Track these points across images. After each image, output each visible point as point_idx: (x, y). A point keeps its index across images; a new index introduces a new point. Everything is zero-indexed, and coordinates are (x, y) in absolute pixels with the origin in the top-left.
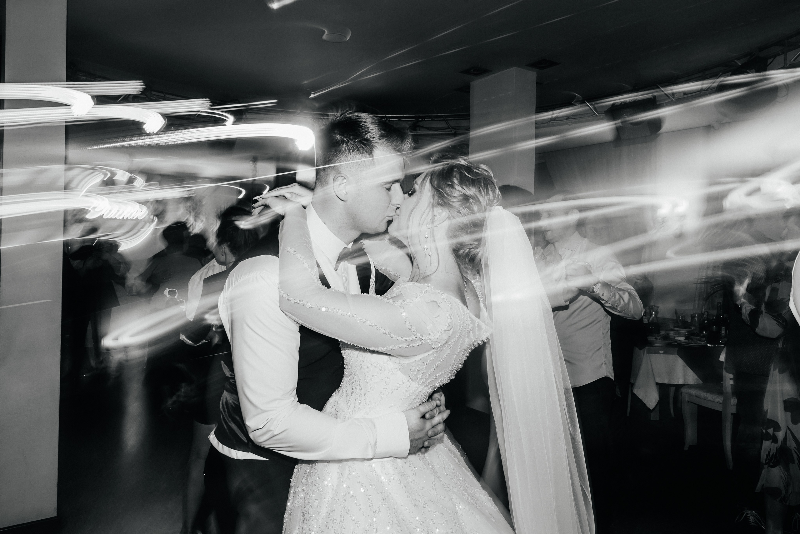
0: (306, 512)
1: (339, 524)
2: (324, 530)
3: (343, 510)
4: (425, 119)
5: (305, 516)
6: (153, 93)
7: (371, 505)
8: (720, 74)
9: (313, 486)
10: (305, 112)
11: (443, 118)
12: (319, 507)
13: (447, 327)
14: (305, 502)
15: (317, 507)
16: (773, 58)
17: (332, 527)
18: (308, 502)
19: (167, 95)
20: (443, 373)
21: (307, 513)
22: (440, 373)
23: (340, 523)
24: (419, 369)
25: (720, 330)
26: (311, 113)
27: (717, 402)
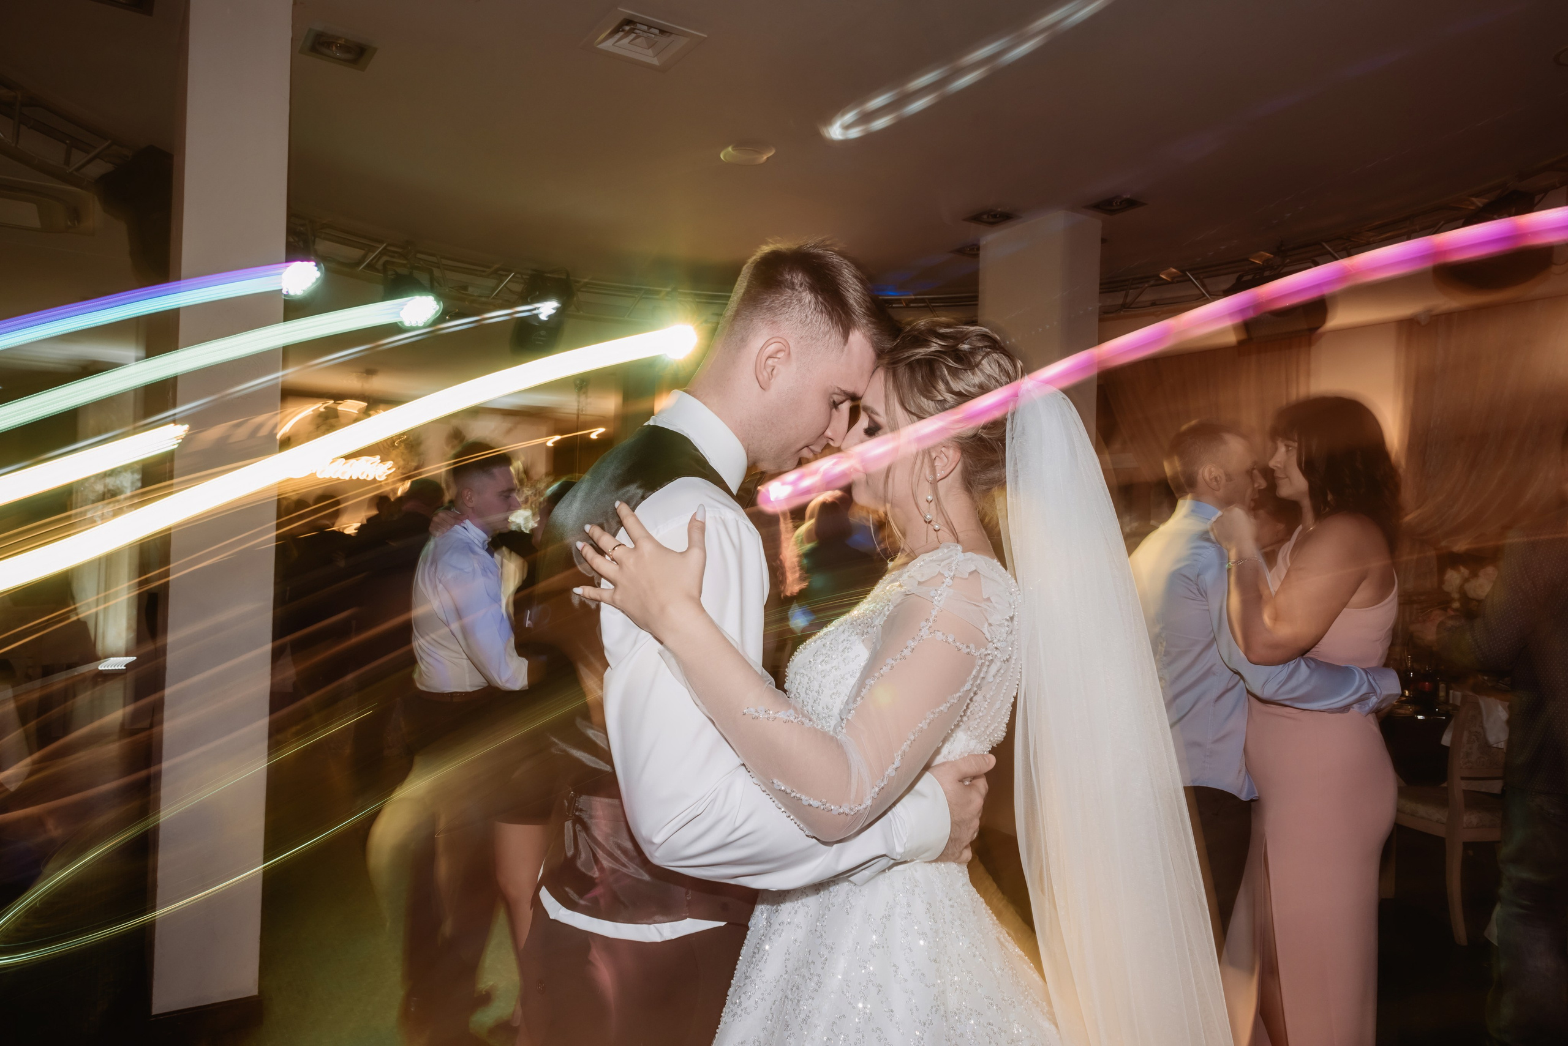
4: (894, 305)
6: (419, 256)
8: (1441, 224)
10: (681, 291)
11: (925, 302)
16: (1543, 194)
19: (442, 260)
25: (1436, 689)
26: (692, 293)
27: (1437, 821)
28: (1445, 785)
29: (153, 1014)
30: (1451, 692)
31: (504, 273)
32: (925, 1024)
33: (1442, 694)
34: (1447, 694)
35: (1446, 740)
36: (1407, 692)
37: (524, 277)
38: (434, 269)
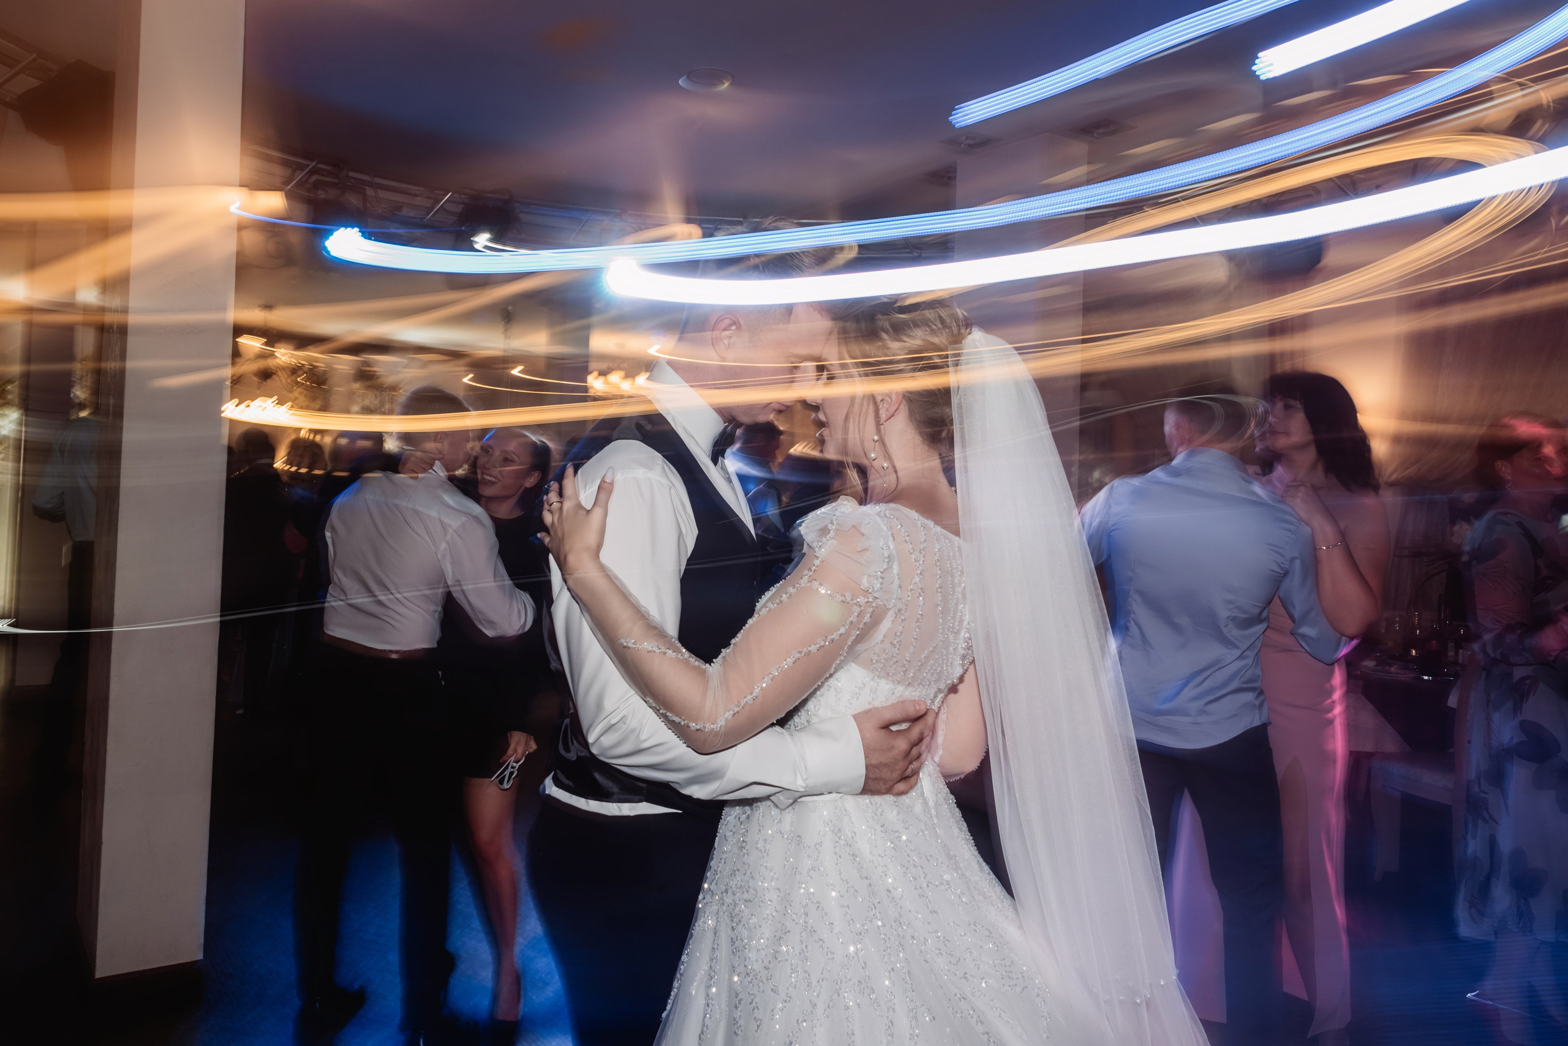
0: (737, 937)
1: (798, 955)
2: (771, 966)
3: (805, 930)
5: (737, 944)
6: (352, 174)
7: (851, 922)
9: (743, 893)
12: (757, 927)
13: (886, 563)
14: (732, 921)
15: (755, 928)
17: (787, 960)
18: (738, 920)
19: (376, 178)
20: (931, 649)
21: (739, 939)
22: (926, 652)
23: (800, 954)
24: (886, 657)
25: (1445, 649)
27: (1443, 788)
28: (1451, 750)
29: (96, 978)
30: (1461, 651)
31: (442, 193)
32: (861, 934)
33: (1451, 653)
34: (1457, 653)
35: (1452, 701)
36: (1414, 652)
37: (463, 196)
38: (367, 188)
